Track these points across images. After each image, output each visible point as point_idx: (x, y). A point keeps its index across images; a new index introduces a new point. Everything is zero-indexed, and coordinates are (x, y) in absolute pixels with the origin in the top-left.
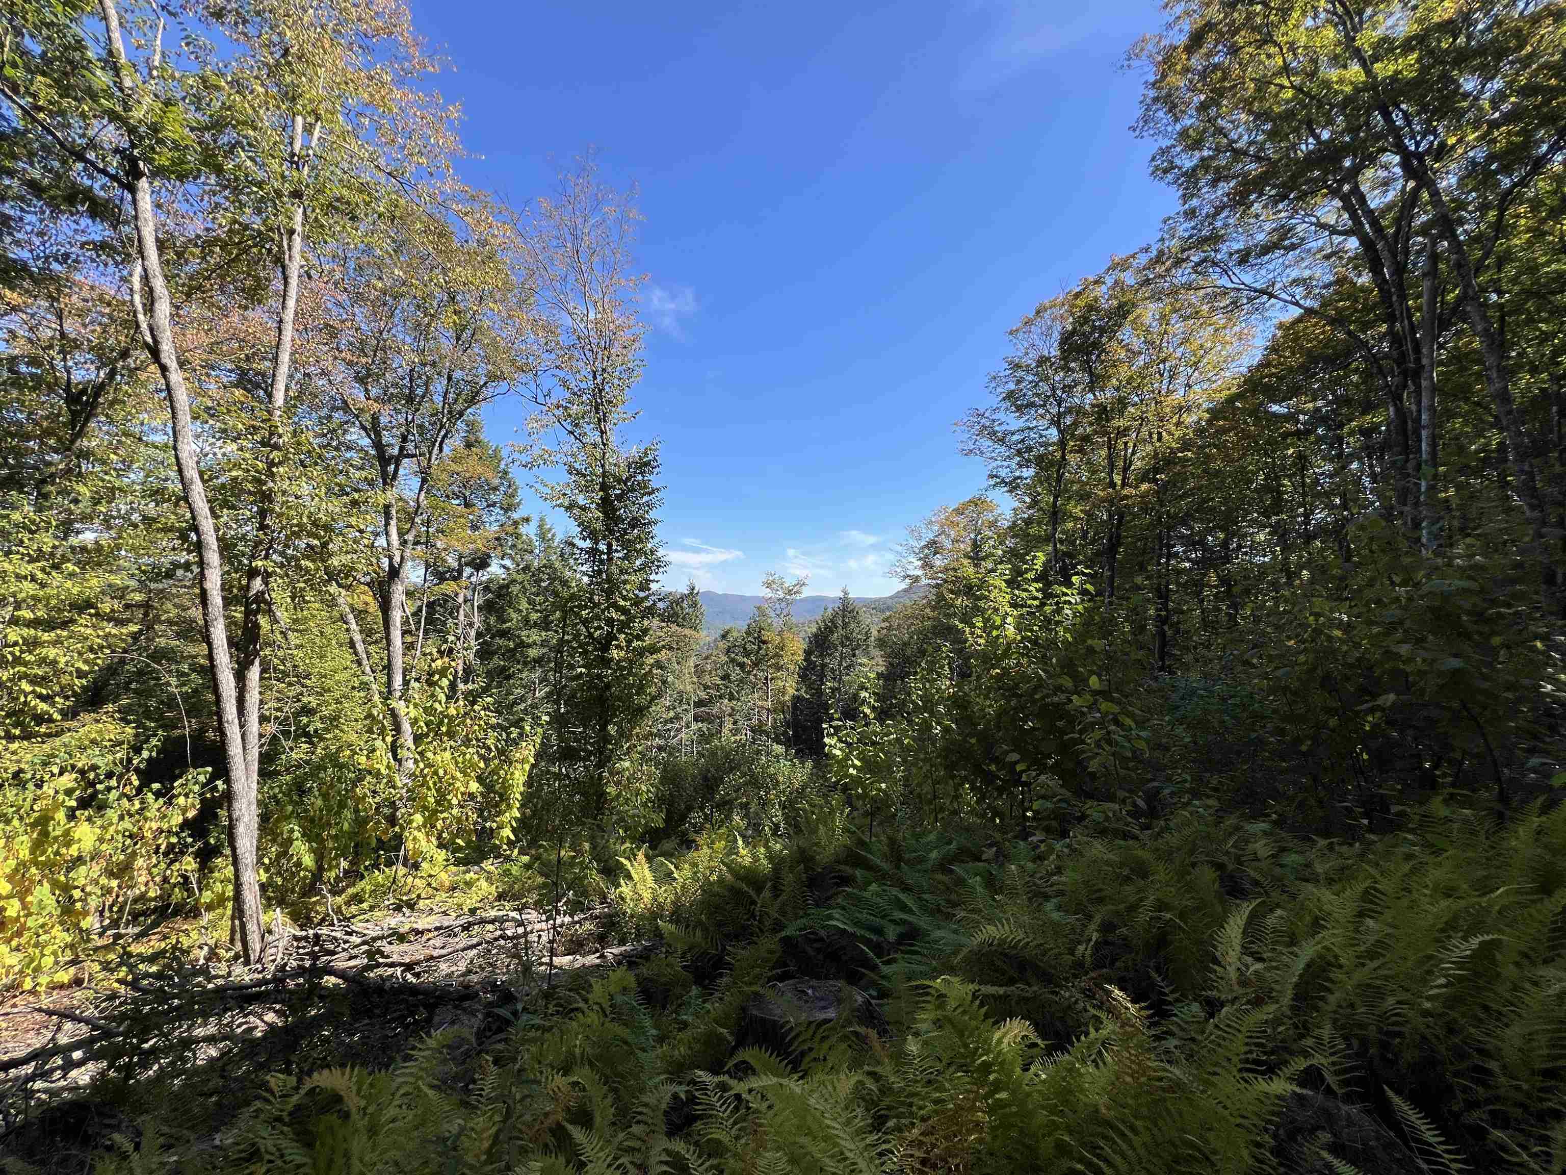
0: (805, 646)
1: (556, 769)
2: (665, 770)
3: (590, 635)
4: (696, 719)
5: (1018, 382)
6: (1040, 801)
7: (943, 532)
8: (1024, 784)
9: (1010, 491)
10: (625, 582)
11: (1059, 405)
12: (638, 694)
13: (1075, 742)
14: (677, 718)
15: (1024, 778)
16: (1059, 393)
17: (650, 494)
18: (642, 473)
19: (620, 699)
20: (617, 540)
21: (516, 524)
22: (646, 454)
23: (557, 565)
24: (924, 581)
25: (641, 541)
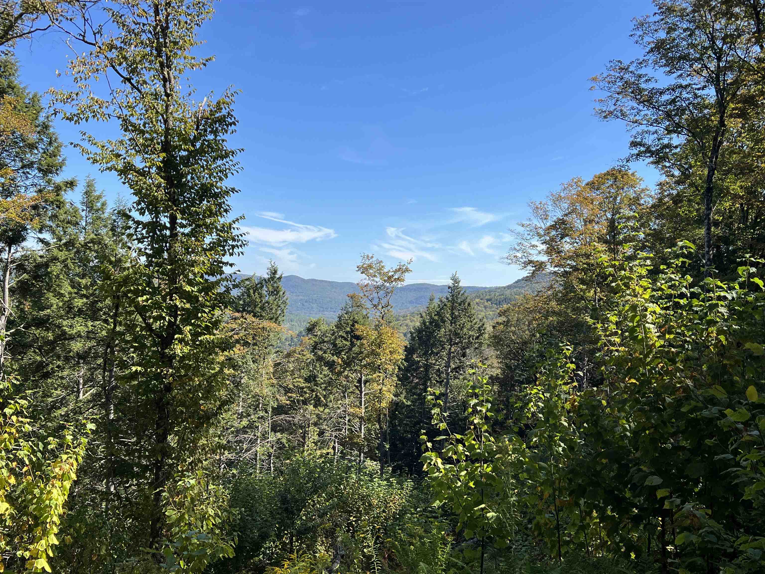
0: (407, 343)
1: (102, 487)
2: (236, 489)
3: (149, 327)
4: (274, 429)
5: (670, 30)
6: (685, 533)
7: (573, 211)
8: (666, 514)
9: (656, 163)
10: (193, 264)
11: (719, 59)
12: (205, 398)
13: (726, 464)
14: (251, 426)
15: (667, 506)
16: (719, 43)
17: (222, 157)
18: (215, 132)
19: (183, 404)
20: (183, 212)
21: (58, 189)
22: (219, 109)
23: (107, 241)
24: (550, 268)
25: (212, 214)
